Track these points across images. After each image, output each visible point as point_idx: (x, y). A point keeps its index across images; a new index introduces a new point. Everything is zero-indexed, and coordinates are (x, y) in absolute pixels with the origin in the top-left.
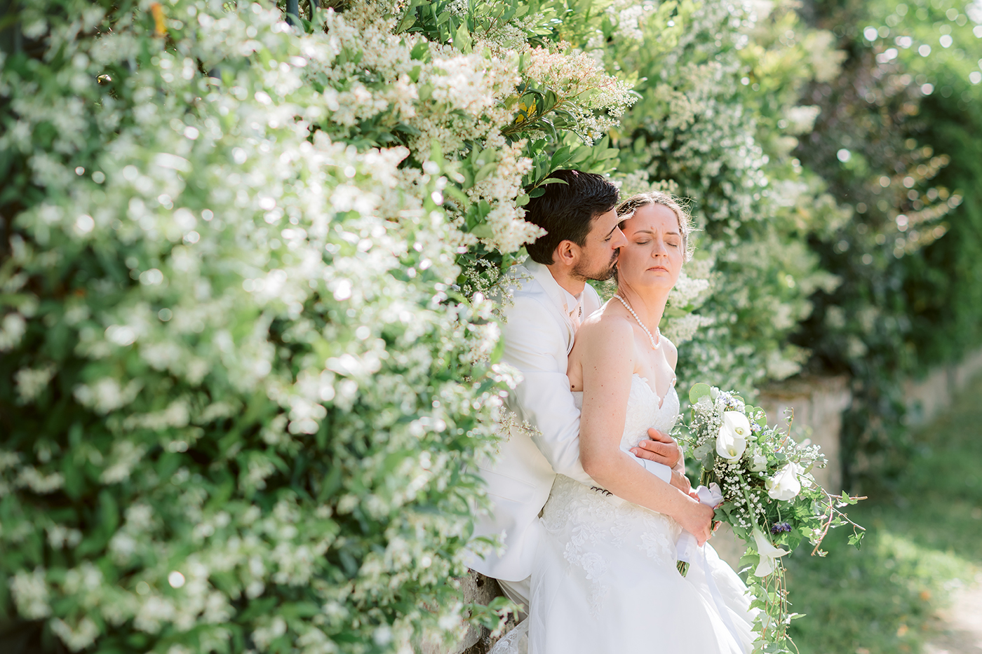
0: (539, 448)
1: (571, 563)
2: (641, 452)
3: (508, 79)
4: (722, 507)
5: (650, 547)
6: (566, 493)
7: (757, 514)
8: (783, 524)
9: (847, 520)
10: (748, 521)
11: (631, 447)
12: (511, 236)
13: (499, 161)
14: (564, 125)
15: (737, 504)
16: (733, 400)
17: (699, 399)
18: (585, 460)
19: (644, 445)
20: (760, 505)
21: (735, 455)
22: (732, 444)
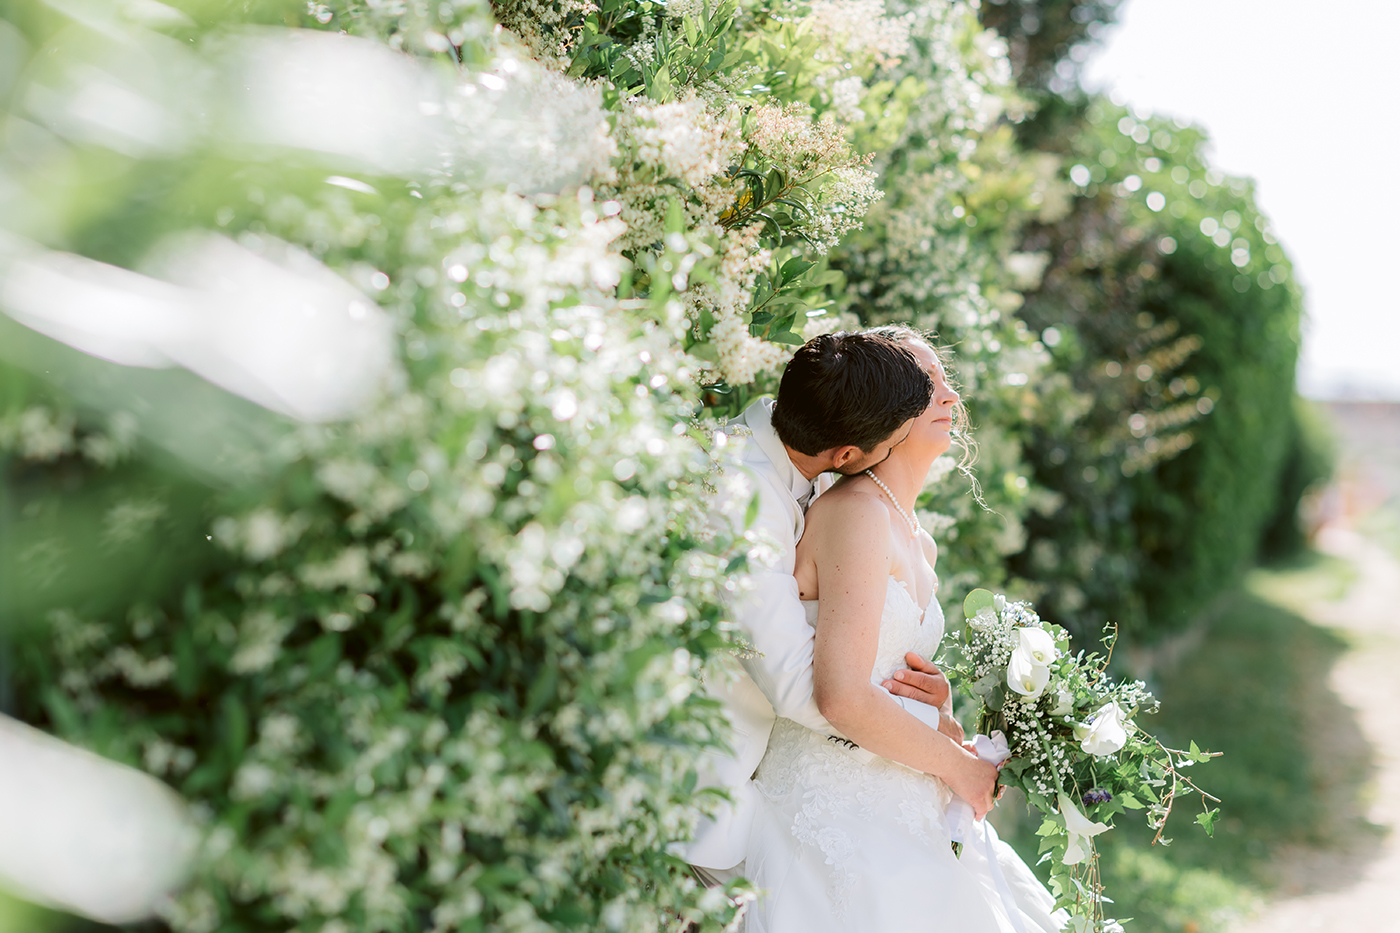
0: (754, 680)
1: (802, 841)
2: (897, 687)
3: (728, 145)
4: (1009, 765)
5: (912, 821)
6: (792, 744)
7: (1061, 776)
8: (1101, 792)
9: (1192, 787)
10: (1052, 784)
11: (881, 680)
12: (744, 360)
13: (724, 254)
14: (787, 225)
15: (1035, 761)
16: (1025, 613)
17: (978, 612)
18: (821, 697)
19: (900, 677)
20: (1066, 762)
21: (1032, 690)
22: (1029, 675)
